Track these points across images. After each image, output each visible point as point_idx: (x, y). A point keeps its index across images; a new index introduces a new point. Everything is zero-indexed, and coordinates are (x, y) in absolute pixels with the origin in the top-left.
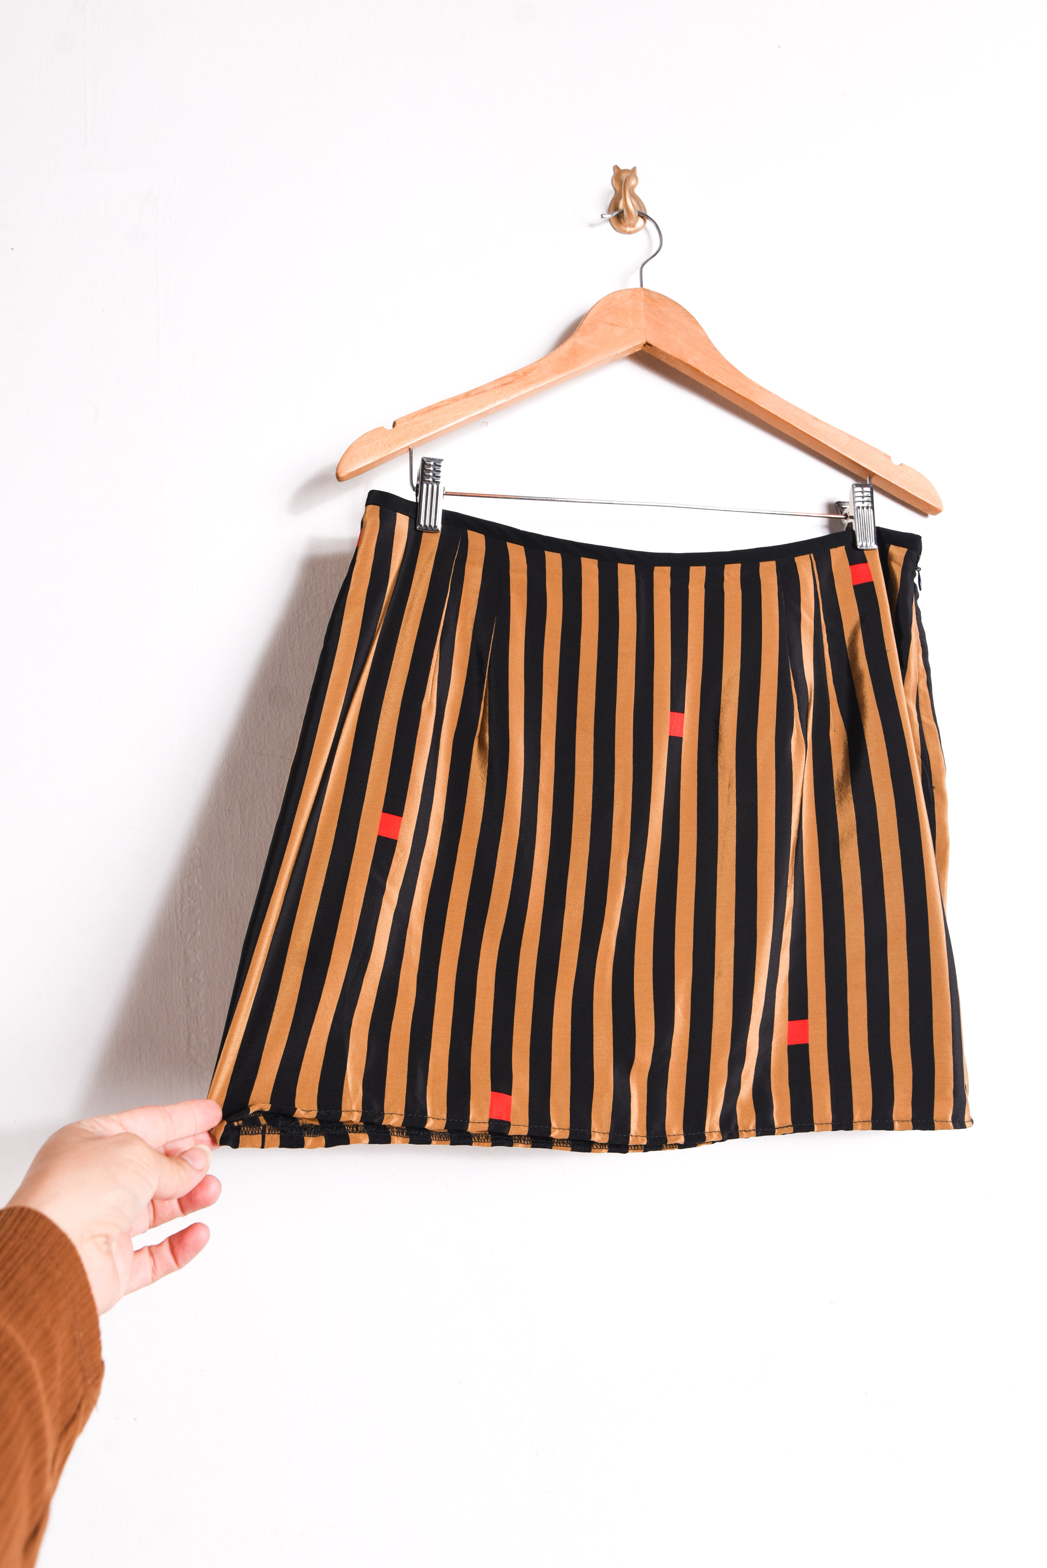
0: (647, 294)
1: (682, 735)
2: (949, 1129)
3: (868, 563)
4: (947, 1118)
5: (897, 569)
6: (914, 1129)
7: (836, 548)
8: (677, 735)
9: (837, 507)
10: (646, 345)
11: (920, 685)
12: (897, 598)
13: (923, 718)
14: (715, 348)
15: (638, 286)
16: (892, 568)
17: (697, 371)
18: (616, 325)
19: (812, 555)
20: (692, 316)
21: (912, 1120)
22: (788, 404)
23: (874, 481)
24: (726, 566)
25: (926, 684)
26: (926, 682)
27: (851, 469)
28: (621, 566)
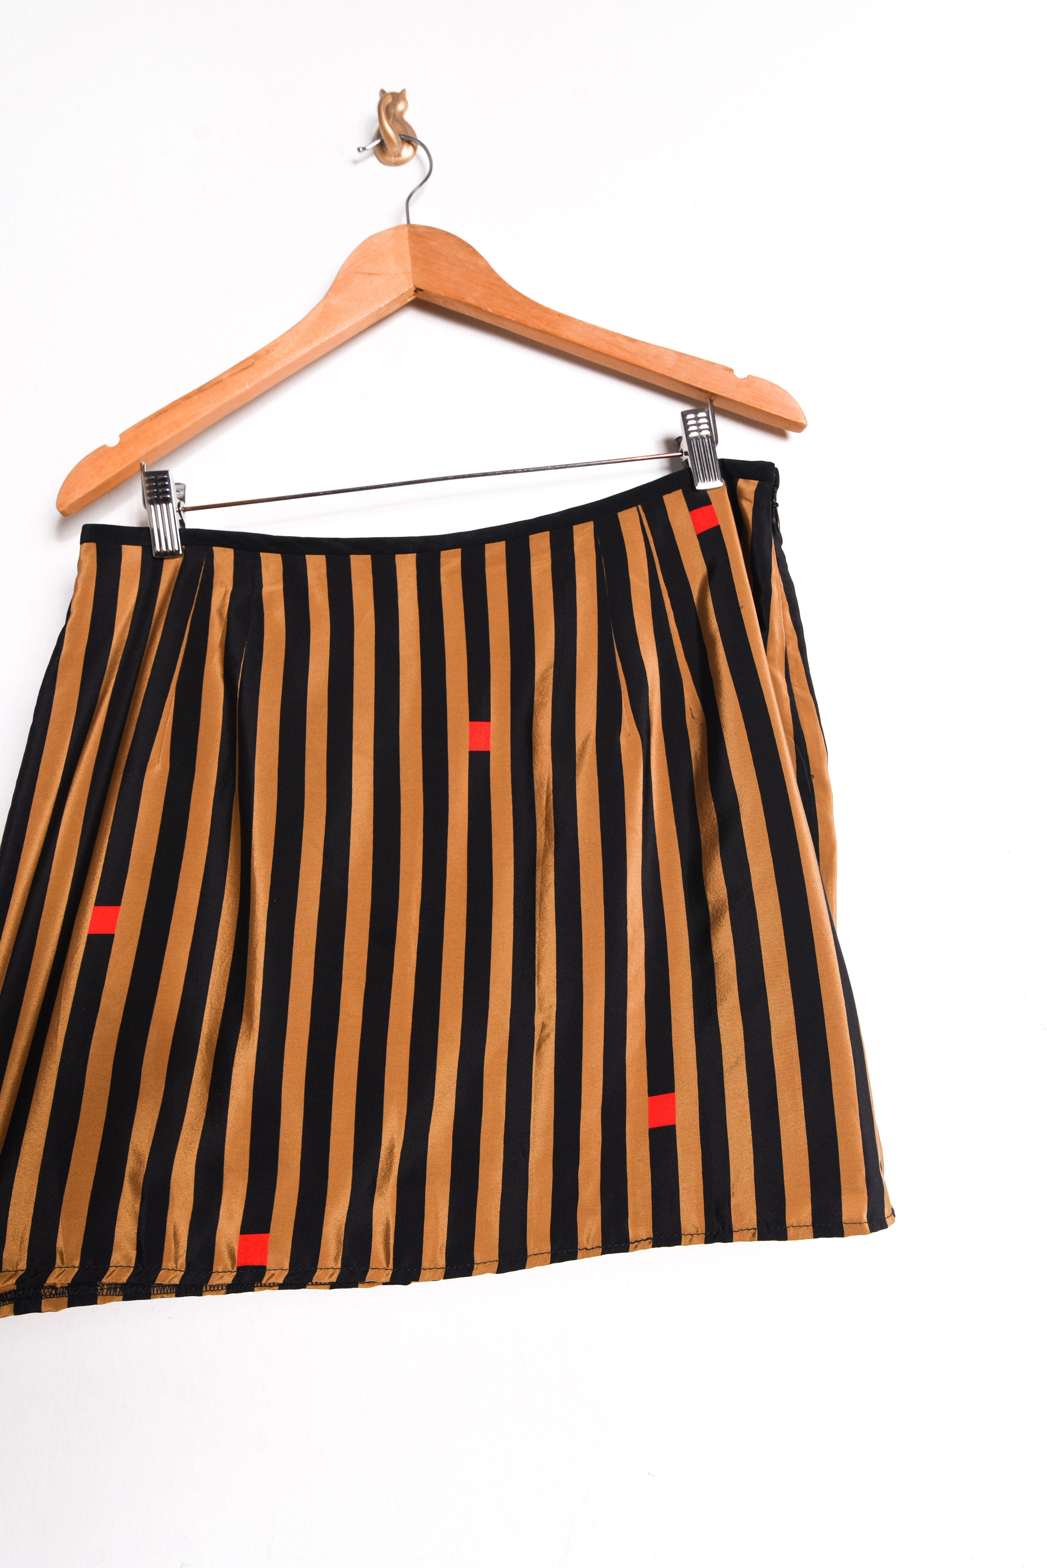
0: (411, 230)
1: (489, 748)
2: (864, 1233)
3: (713, 505)
4: (861, 1218)
5: (748, 507)
6: (816, 1236)
7: (670, 493)
8: (481, 748)
9: (673, 444)
10: (418, 291)
11: (789, 650)
12: (750, 543)
13: (796, 690)
14: (500, 279)
15: (405, 222)
16: (742, 506)
17: (478, 309)
18: (376, 274)
19: (640, 507)
20: (469, 246)
21: (814, 1224)
22: (594, 328)
23: (716, 404)
24: (531, 537)
25: (798, 648)
26: (797, 645)
27: (686, 394)
28: (399, 558)
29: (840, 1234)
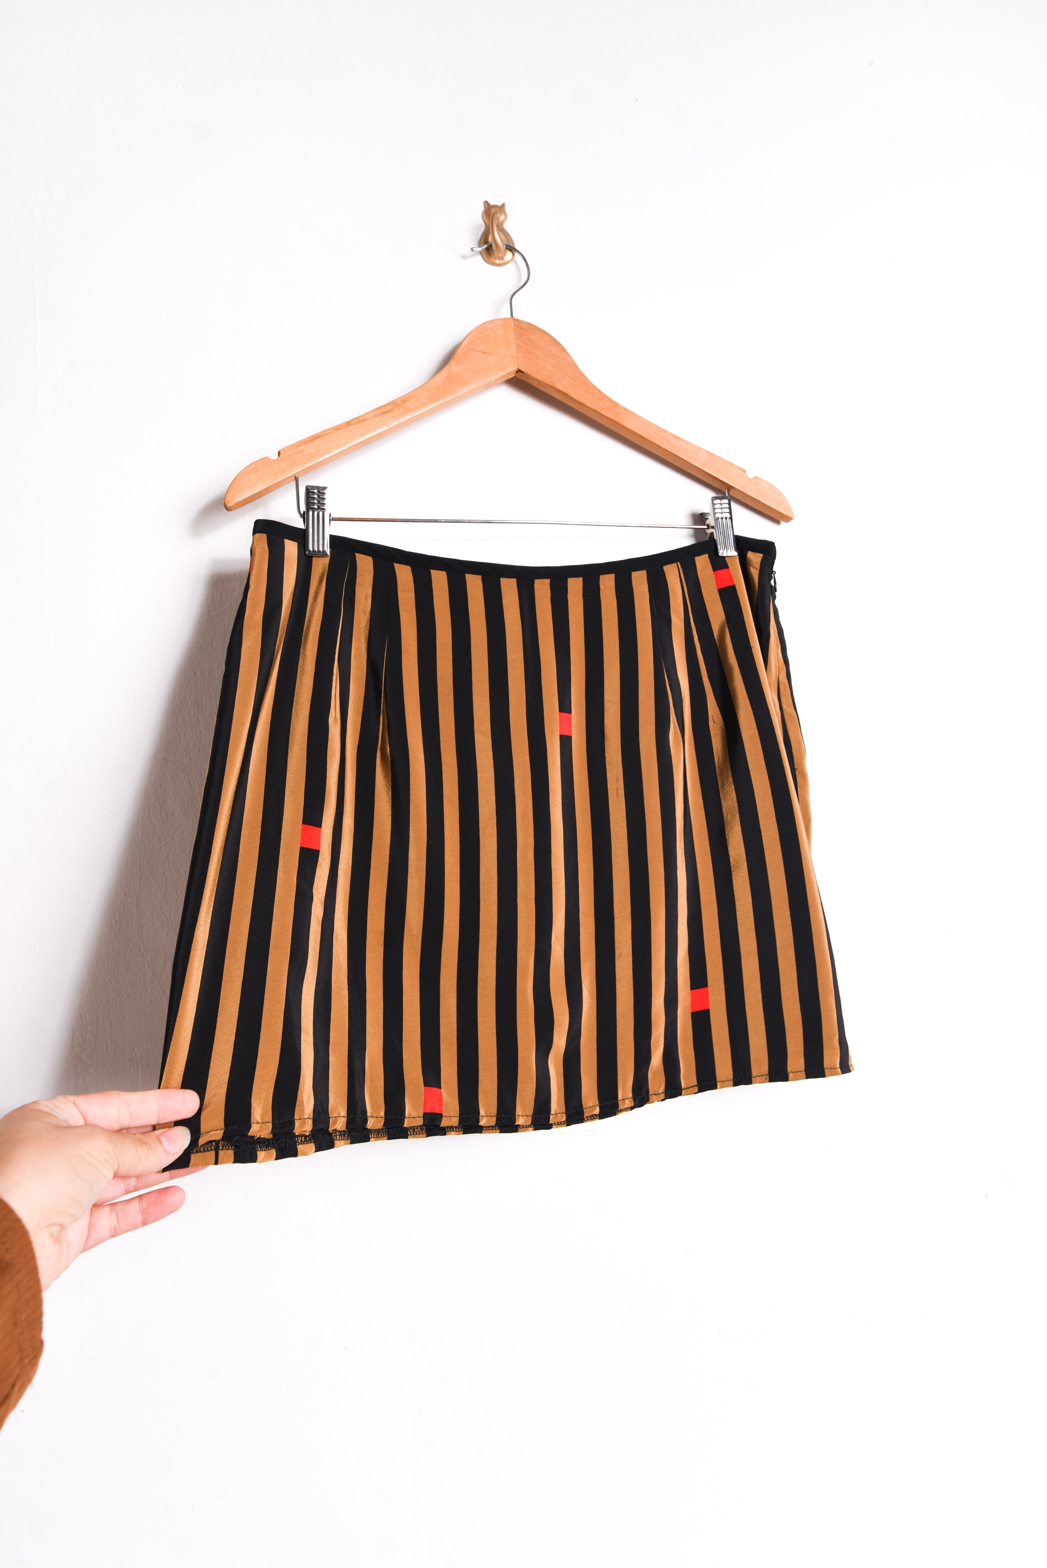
0: (516, 323)
1: (571, 734)
2: (838, 1074)
3: (730, 569)
4: (835, 1064)
5: (755, 573)
6: (807, 1078)
7: (700, 556)
8: (566, 734)
9: (700, 518)
10: (519, 372)
11: (781, 678)
12: (756, 599)
14: (582, 374)
15: (509, 316)
16: (751, 572)
17: (566, 395)
18: (489, 354)
19: (679, 563)
20: (559, 344)
21: (806, 1070)
22: (651, 424)
23: (732, 493)
24: (601, 577)
25: (786, 677)
26: (785, 674)
27: (710, 483)
28: (503, 581)
29: (823, 1075)
